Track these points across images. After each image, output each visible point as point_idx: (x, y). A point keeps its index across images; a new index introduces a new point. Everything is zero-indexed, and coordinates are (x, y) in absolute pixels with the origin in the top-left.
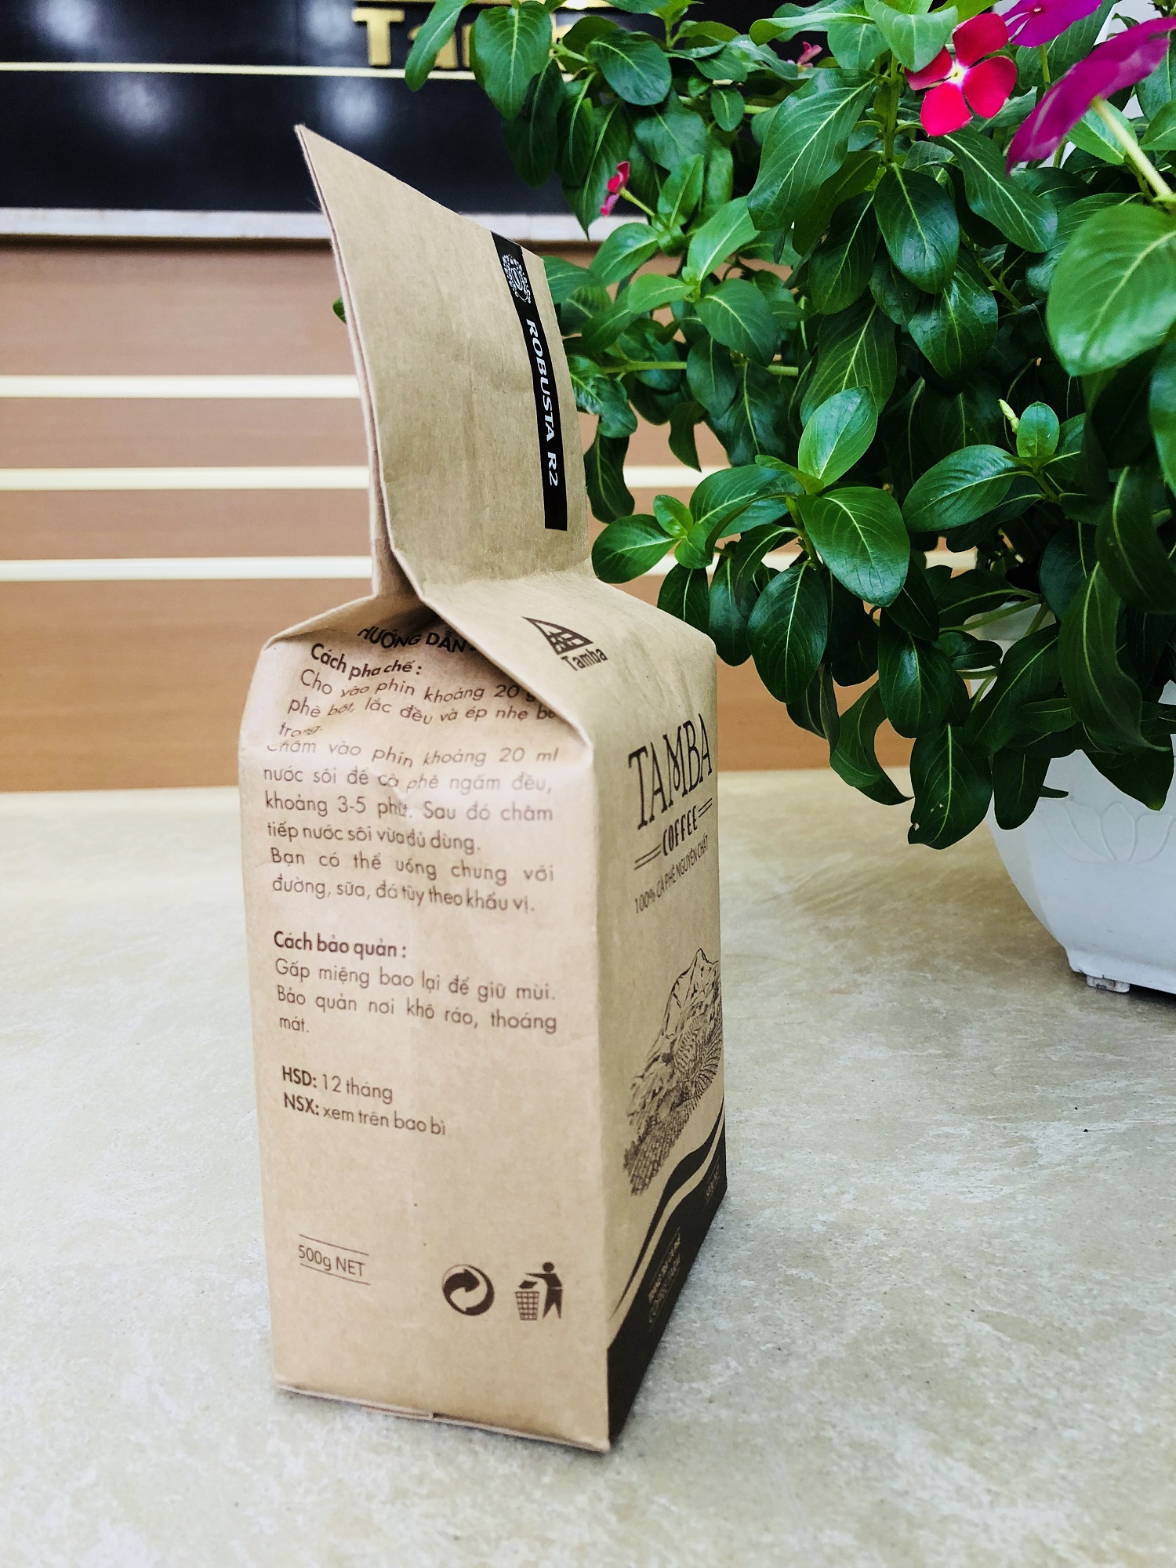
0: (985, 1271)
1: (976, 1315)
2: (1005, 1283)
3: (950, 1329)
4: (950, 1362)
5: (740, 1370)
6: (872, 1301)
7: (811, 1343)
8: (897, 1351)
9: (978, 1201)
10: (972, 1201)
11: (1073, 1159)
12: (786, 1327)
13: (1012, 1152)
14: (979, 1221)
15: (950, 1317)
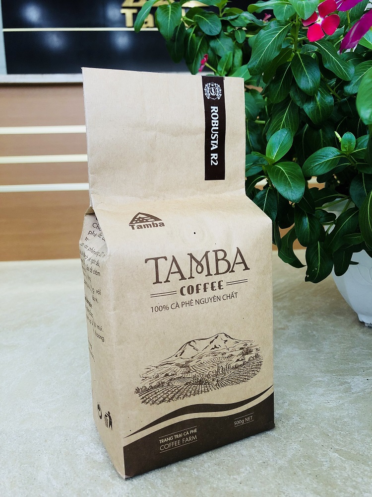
0: (335, 433)
1: (332, 450)
2: (342, 438)
3: (324, 455)
4: (324, 468)
5: (251, 471)
6: (296, 444)
7: (275, 460)
8: (305, 464)
9: (331, 406)
10: (329, 406)
11: (363, 390)
12: (266, 454)
13: (342, 387)
14: (332, 413)
15: (324, 451)
